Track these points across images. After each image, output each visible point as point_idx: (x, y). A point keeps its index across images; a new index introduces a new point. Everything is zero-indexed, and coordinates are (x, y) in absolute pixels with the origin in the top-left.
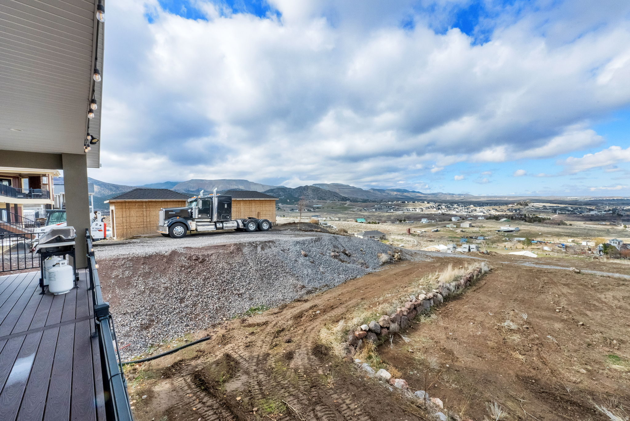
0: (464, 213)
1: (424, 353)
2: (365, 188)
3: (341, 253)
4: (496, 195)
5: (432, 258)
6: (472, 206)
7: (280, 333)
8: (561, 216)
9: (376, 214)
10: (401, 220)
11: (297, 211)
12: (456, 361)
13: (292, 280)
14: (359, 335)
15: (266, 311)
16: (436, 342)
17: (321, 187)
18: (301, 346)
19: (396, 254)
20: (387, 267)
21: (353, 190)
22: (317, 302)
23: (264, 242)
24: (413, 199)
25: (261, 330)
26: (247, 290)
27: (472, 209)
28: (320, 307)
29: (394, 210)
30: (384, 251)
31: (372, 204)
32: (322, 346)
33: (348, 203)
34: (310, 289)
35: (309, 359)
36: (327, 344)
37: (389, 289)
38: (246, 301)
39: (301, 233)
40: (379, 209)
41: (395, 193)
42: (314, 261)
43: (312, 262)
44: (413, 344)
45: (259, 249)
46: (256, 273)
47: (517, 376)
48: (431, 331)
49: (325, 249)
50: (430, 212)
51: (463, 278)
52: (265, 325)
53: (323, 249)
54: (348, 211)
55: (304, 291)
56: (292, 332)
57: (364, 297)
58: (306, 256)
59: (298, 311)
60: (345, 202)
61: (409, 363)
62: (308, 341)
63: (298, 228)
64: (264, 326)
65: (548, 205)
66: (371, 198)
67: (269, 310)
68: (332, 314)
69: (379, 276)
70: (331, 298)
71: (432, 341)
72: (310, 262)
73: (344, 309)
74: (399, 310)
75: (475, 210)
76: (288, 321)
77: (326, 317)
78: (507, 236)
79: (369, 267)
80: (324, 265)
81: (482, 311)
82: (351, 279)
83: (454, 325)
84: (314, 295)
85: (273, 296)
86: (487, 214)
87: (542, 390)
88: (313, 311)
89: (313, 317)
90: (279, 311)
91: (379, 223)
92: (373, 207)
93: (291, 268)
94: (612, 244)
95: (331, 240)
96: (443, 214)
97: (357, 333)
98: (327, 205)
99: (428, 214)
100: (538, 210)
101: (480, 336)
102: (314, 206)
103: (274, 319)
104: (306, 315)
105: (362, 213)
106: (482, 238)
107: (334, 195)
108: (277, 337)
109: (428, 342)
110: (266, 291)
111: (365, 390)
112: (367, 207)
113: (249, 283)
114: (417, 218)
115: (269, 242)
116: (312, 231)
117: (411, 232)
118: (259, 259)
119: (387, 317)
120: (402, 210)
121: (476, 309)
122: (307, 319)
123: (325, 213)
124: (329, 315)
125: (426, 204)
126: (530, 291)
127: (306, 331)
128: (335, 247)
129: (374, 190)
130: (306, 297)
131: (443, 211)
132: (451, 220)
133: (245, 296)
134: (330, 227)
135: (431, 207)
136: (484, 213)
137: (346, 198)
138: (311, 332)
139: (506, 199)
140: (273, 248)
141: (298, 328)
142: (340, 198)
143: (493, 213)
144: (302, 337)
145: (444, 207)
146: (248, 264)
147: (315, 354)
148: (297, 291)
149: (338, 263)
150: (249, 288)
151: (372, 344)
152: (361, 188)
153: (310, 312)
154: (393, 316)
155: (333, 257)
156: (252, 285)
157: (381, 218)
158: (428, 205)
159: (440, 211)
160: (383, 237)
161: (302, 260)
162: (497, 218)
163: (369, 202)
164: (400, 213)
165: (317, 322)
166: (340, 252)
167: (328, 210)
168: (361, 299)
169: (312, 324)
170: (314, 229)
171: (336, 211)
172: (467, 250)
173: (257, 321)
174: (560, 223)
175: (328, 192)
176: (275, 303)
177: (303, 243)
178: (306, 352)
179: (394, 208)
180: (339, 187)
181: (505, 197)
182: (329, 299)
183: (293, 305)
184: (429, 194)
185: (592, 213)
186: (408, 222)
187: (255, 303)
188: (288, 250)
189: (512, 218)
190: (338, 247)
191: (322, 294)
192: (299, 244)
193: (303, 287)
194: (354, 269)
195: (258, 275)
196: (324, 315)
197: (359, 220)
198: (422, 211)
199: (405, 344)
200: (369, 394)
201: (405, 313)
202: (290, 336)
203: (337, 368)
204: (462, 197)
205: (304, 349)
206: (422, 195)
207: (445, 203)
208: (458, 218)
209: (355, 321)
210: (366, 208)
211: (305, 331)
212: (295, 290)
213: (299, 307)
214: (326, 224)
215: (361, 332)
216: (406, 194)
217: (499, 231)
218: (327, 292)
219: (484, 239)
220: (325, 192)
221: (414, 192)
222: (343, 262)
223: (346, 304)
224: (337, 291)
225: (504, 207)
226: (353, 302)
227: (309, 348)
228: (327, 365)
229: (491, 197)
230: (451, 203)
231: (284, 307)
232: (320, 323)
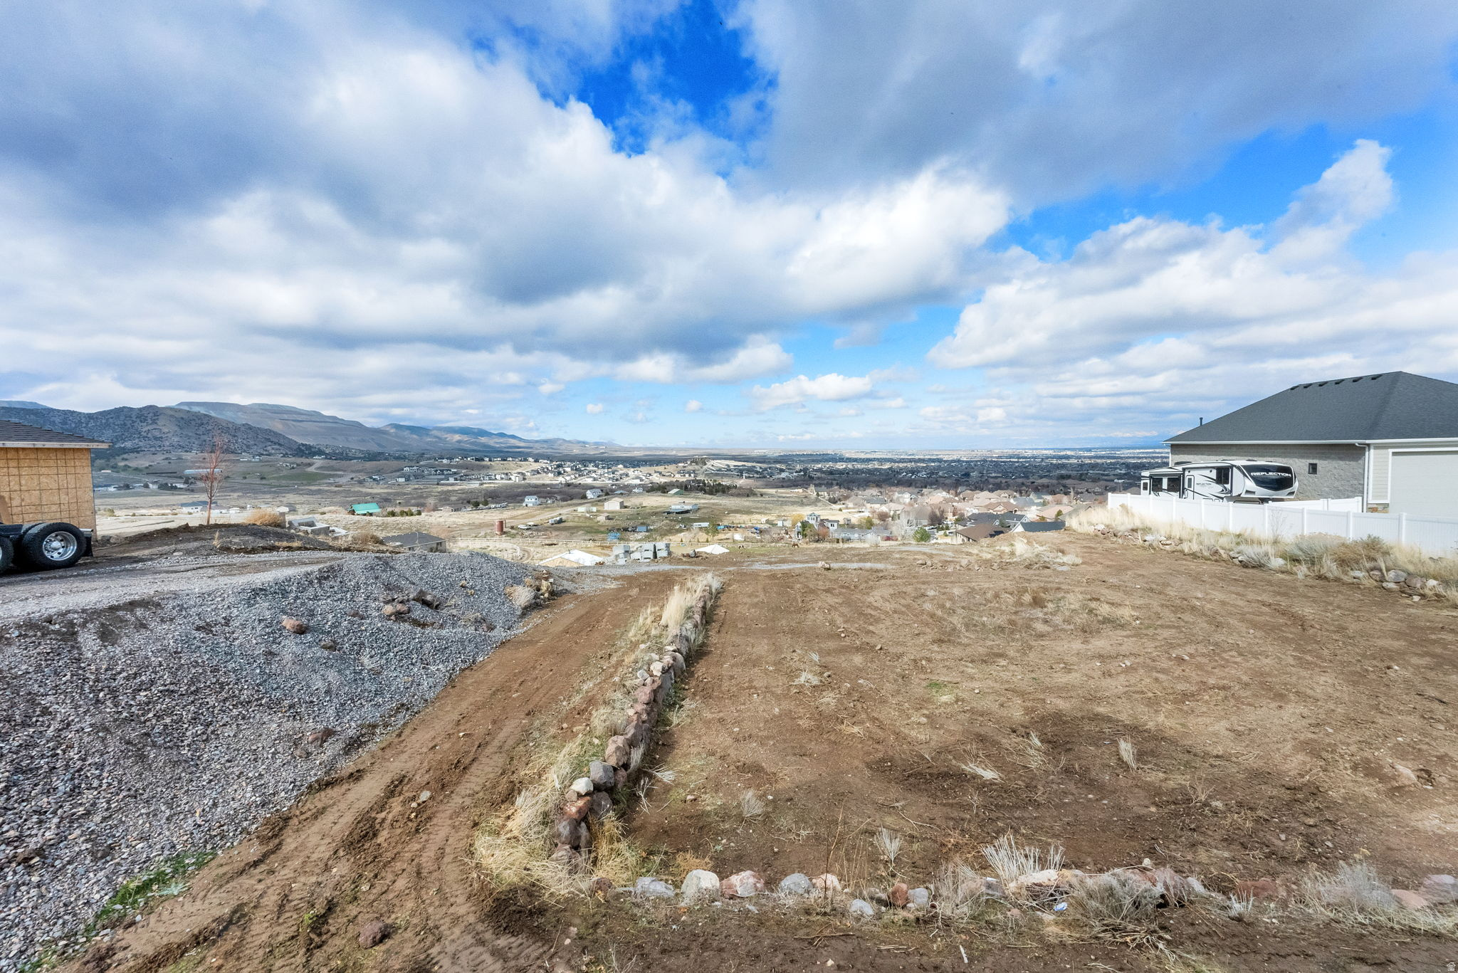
0: (607, 482)
1: (717, 791)
2: (370, 423)
3: (413, 602)
4: (660, 445)
5: (615, 579)
6: (621, 466)
7: (326, 922)
8: (750, 481)
9: (409, 489)
10: (475, 502)
11: (112, 489)
12: (776, 781)
13: (274, 724)
14: (579, 811)
15: (205, 871)
16: (723, 758)
17: (213, 414)
18: (437, 927)
19: (544, 583)
20: (536, 619)
21: (334, 425)
22: (396, 766)
23: (104, 610)
24: (502, 452)
25: (228, 954)
26: (72, 822)
27: (621, 472)
28: (417, 777)
29: (456, 479)
30: (517, 581)
31: (395, 464)
32: (514, 890)
33: (318, 461)
34: (351, 733)
35: (497, 953)
36: (522, 879)
37: (579, 671)
38: (81, 870)
39: (237, 559)
40: (416, 477)
41: (457, 437)
42: (334, 642)
43: (330, 648)
44: (684, 781)
45: (88, 641)
46: (103, 739)
47: (869, 766)
48: (700, 737)
49: (361, 599)
50: (541, 482)
51: (695, 609)
52: (233, 927)
53: (352, 600)
54: (319, 485)
55: (332, 748)
56: (372, 897)
57: (530, 707)
58: (301, 631)
59: (349, 818)
60: (307, 461)
61: (701, 828)
62: (452, 900)
63: (216, 543)
64: (234, 933)
65: (732, 463)
66: (392, 449)
67: (213, 864)
68: (473, 786)
69: (531, 643)
70: (437, 740)
71: (713, 758)
72: (325, 647)
73: (496, 757)
74: (631, 712)
75: (627, 475)
76: (327, 868)
77: (457, 800)
78: (683, 521)
79: (495, 627)
80: (372, 648)
81: (754, 666)
82: (462, 670)
83: (730, 711)
84: (372, 746)
85: (215, 805)
86: (646, 481)
87: (906, 774)
88: (402, 798)
89: (416, 817)
90: (265, 849)
91: (419, 513)
92: (398, 473)
93: (258, 685)
94: (811, 522)
95: (372, 568)
96: (568, 485)
97: (572, 810)
98: (240, 468)
99: (536, 486)
100: (719, 473)
101: (781, 715)
102: (188, 472)
103: (261, 886)
104: (388, 822)
105: (364, 490)
106: (644, 528)
107: (268, 440)
108: (319, 947)
109: (708, 764)
110: (175, 796)
111: (704, 946)
112: (379, 472)
113: (75, 791)
114: (513, 496)
115: (132, 605)
116: (272, 549)
117: (505, 530)
118: (97, 680)
119: (620, 740)
120: (478, 479)
121: (743, 664)
122: (399, 831)
123: (235, 495)
124: (463, 793)
125: (531, 465)
126: (791, 612)
127: (424, 873)
128: (388, 587)
129: (398, 427)
130: (347, 766)
131: (568, 478)
132: (585, 497)
133: (66, 854)
134: (326, 531)
135: (543, 469)
136: (642, 480)
137: (309, 447)
138: (443, 867)
139: (674, 453)
140: (160, 629)
141: (383, 874)
142: (290, 449)
143: (657, 479)
144: (418, 897)
145: (568, 469)
146: (45, 712)
147: (505, 929)
148: (309, 754)
149: (415, 634)
150: (81, 810)
151: (610, 822)
152: (361, 420)
153: (396, 806)
154: (631, 731)
155: (393, 617)
156: (89, 795)
157: (422, 501)
158: (537, 466)
159: (561, 479)
160: (439, 547)
161: (290, 647)
162: (663, 489)
163: (386, 459)
164: (474, 485)
165: (441, 829)
166: (408, 600)
167: (246, 484)
168: (528, 714)
169: (427, 841)
170: (277, 544)
171: (275, 486)
172: (650, 554)
173: (178, 928)
174: (749, 493)
175: (243, 429)
176: (232, 828)
177: (281, 590)
178: (469, 939)
179: (455, 473)
180: (285, 416)
181: (672, 449)
182: (431, 745)
183: (308, 805)
184: (537, 442)
185: (783, 475)
186: (493, 506)
187: (133, 862)
188: (227, 624)
189: (686, 488)
190: (398, 587)
191: (399, 735)
192: (266, 595)
193: (328, 733)
194: (462, 641)
195: (114, 746)
196: (449, 796)
197: (360, 509)
198: (524, 479)
199: (667, 789)
200: (721, 950)
201: (644, 717)
202: (371, 916)
203: (599, 931)
204: (602, 449)
205: (457, 931)
206: (522, 444)
207: (570, 461)
208: (599, 492)
209: (553, 779)
210: (378, 475)
211: (419, 873)
212: (298, 752)
213: (343, 806)
214: (311, 524)
215: (581, 803)
216: (483, 440)
217: (669, 513)
218: (411, 726)
219: (647, 531)
220: (232, 430)
221: (502, 435)
222: (424, 625)
223: (496, 743)
224: (440, 713)
225: (671, 468)
226: (509, 730)
227: (472, 919)
228: (568, 941)
229: (650, 449)
230: (584, 461)
231: (278, 827)
232: (454, 827)
